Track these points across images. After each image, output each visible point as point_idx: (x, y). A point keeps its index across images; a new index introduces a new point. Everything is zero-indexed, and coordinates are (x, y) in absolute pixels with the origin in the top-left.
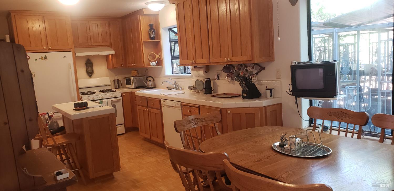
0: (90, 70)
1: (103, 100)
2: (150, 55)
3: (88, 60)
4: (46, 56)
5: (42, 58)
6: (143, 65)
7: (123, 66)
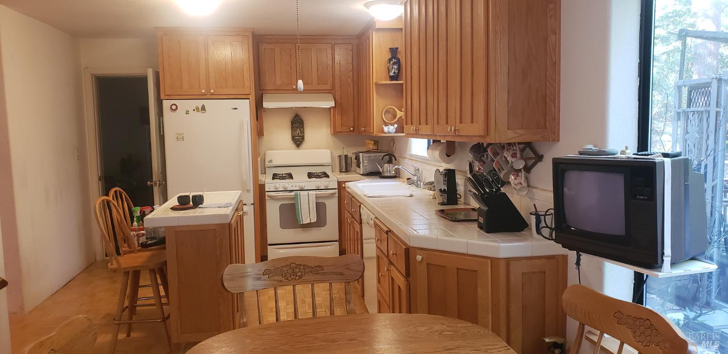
0: (298, 134)
1: (302, 193)
2: (387, 112)
3: (297, 116)
4: (203, 105)
5: (197, 108)
6: (372, 132)
7: (351, 131)
